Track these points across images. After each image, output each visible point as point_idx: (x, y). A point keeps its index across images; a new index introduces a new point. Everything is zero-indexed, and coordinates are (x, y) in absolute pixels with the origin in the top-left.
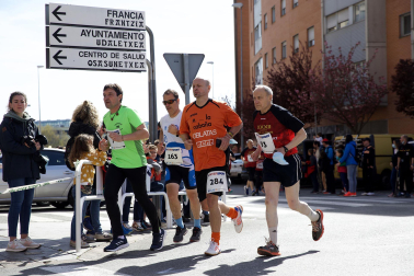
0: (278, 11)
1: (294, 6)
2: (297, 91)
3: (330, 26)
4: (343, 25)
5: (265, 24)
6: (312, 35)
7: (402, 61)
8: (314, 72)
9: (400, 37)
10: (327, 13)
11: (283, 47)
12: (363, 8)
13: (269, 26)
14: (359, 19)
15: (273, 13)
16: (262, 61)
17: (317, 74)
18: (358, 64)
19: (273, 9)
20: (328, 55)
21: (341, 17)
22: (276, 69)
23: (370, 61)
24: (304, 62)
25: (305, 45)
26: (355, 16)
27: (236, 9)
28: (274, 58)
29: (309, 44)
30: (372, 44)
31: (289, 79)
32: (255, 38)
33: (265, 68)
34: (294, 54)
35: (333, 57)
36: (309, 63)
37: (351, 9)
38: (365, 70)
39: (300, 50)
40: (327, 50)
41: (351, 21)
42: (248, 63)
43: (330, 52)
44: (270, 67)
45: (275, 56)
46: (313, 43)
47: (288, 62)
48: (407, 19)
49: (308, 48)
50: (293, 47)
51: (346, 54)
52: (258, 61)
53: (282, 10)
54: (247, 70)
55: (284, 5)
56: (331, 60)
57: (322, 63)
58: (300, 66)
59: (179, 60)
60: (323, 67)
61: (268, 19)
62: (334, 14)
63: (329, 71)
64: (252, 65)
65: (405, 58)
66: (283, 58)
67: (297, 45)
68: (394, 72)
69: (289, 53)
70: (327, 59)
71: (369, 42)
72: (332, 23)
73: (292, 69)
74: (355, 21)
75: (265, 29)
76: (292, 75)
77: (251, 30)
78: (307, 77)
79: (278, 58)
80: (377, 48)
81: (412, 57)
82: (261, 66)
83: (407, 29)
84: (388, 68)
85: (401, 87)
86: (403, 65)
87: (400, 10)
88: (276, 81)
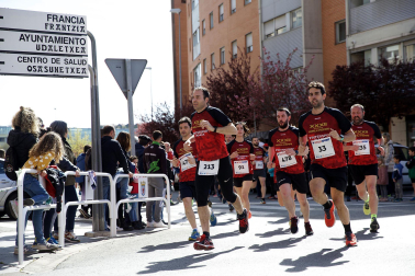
0: (216, 16)
1: (232, 12)
2: (236, 97)
3: (267, 33)
4: (280, 32)
5: (203, 30)
6: (250, 41)
7: (338, 67)
8: (253, 78)
9: (336, 44)
10: (265, 19)
11: (221, 53)
12: (300, 15)
13: (207, 31)
14: (296, 25)
15: (211, 19)
16: (200, 66)
17: (256, 79)
18: (296, 69)
19: (211, 14)
20: (266, 61)
21: (278, 23)
22: (215, 75)
23: (308, 67)
24: (243, 68)
25: (243, 51)
26: (292, 23)
27: (173, 15)
28: (212, 64)
29: (247, 50)
30: (309, 51)
31: (228, 85)
32: (193, 43)
33: (204, 73)
34: (232, 60)
35: (271, 63)
36: (248, 68)
37: (288, 16)
38: (302, 76)
39: (239, 56)
40: (266, 56)
41: (288, 28)
42: (186, 68)
43: (268, 58)
44: (209, 73)
45: (214, 62)
46: (252, 49)
47: (227, 68)
48: (342, 26)
49: (246, 53)
50: (231, 53)
51: (284, 60)
52: (195, 69)
53: (220, 16)
54: (185, 76)
55: (222, 11)
56: (270, 66)
57: (261, 69)
58: (239, 72)
59: (121, 65)
60: (261, 73)
61: (206, 25)
62: (272, 20)
63: (269, 77)
64: (190, 70)
65: (341, 65)
66: (222, 64)
67: (236, 51)
68: (331, 78)
69: (227, 59)
70: (265, 65)
71: (306, 48)
72: (270, 29)
73: (231, 75)
74: (292, 28)
75: (203, 34)
76: (231, 80)
77: (189, 36)
78: (247, 83)
79: (217, 64)
80: (314, 54)
81: (348, 64)
82: (199, 72)
83: (343, 36)
84: (325, 74)
85: (338, 93)
86: (340, 71)
87: (336, 18)
88: (216, 86)
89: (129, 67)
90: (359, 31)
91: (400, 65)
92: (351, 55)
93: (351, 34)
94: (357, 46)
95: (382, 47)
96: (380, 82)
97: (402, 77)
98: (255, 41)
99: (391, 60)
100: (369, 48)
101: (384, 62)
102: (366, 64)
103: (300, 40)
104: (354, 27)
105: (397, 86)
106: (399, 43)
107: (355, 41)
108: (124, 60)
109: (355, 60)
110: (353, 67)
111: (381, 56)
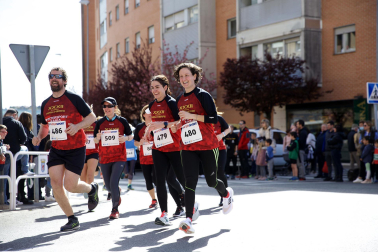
0: (121, 10)
1: (136, 6)
2: (138, 83)
3: (168, 26)
4: (179, 26)
5: (110, 21)
6: (152, 33)
7: (229, 60)
8: (153, 67)
9: (228, 39)
10: (166, 14)
11: (126, 43)
12: (196, 12)
13: (113, 23)
14: (193, 21)
15: (117, 11)
16: (107, 55)
17: (156, 68)
19: (117, 7)
20: (166, 52)
21: (177, 18)
22: (120, 63)
23: (202, 58)
24: (145, 57)
25: (145, 42)
26: (190, 19)
27: (83, 6)
28: (118, 53)
29: (149, 41)
30: (204, 44)
31: (131, 72)
32: (100, 33)
33: (110, 61)
34: (136, 49)
35: (170, 54)
36: (149, 58)
37: (186, 12)
39: (142, 46)
40: (166, 47)
41: (186, 22)
42: (94, 56)
43: (168, 49)
44: (114, 61)
45: (119, 51)
46: (153, 40)
47: (131, 57)
48: (233, 24)
49: (148, 44)
50: (135, 43)
51: (181, 52)
52: (103, 55)
53: (126, 10)
54: (92, 63)
55: (127, 5)
56: (169, 57)
57: (161, 59)
58: (142, 61)
59: (25, 50)
60: (161, 62)
61: (112, 17)
62: (171, 15)
63: (167, 66)
64: (98, 58)
65: (231, 58)
66: (126, 53)
67: (139, 42)
68: (222, 69)
69: (131, 48)
70: (165, 56)
71: (202, 42)
72: (170, 23)
73: (134, 63)
74: (190, 23)
75: (110, 25)
76: (135, 69)
77: (97, 26)
78: (148, 71)
79: (122, 52)
80: (208, 47)
81: (238, 57)
82: (106, 59)
83: (234, 32)
84: (218, 65)
85: (228, 82)
86: (230, 63)
87: (228, 15)
88: (120, 73)
89: (32, 52)
90: (247, 29)
91: (282, 60)
92: (241, 49)
93: (241, 30)
94: (246, 42)
95: (267, 43)
96: (264, 74)
97: (283, 71)
98: (157, 33)
99: (274, 56)
100: (255, 44)
101: (268, 57)
102: (253, 58)
103: (196, 34)
104: (244, 25)
105: (279, 78)
106: (281, 41)
107: (244, 37)
108: (28, 46)
109: (244, 54)
110: (242, 60)
111: (265, 51)
